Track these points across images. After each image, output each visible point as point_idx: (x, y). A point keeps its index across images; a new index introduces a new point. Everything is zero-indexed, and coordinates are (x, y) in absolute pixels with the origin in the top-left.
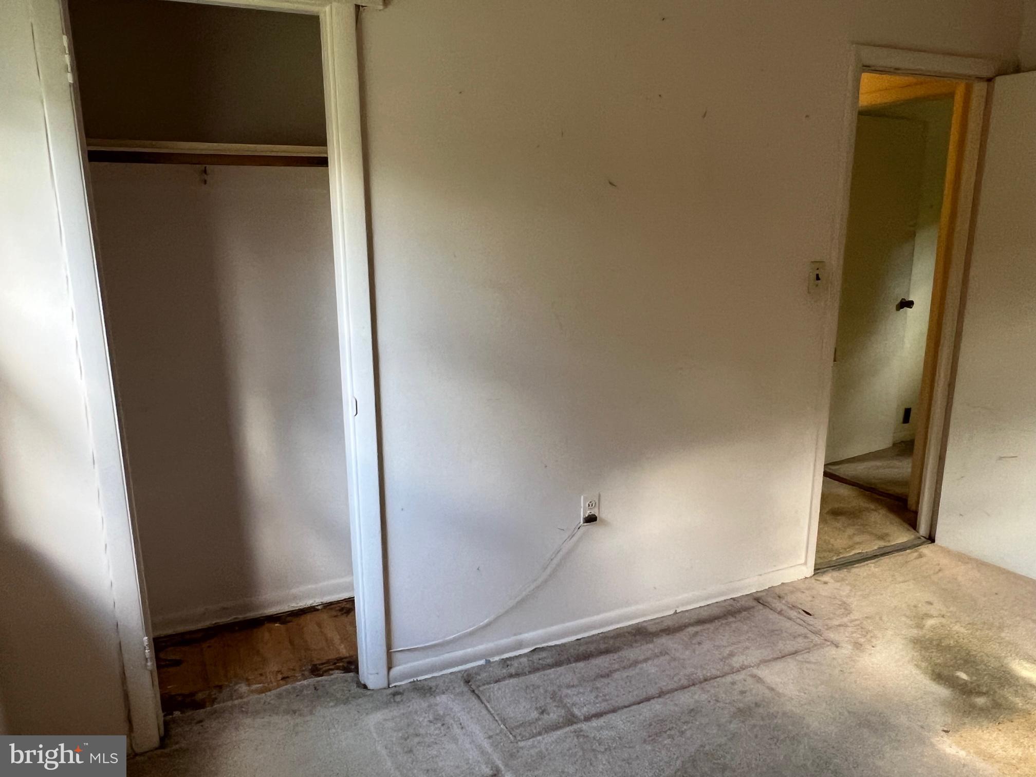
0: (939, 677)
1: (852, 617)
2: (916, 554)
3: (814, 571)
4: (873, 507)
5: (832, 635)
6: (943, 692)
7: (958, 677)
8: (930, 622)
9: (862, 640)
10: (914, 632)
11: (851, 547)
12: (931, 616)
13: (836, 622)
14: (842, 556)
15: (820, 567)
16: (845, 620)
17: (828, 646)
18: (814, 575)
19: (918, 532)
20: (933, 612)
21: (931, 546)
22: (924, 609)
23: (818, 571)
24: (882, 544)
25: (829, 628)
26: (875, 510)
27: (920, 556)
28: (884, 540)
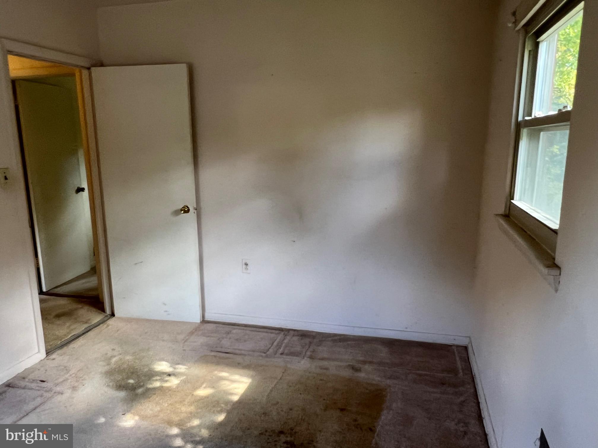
0: (120, 387)
1: (71, 373)
2: (105, 326)
3: (46, 355)
4: (80, 306)
5: (58, 389)
6: (122, 394)
7: (129, 383)
8: (114, 360)
9: (76, 384)
10: (107, 368)
11: (69, 333)
12: (115, 356)
13: (61, 380)
14: (63, 340)
15: (49, 351)
16: (67, 376)
17: (56, 395)
18: (47, 357)
19: (106, 313)
20: (115, 353)
21: (114, 318)
22: (110, 354)
23: (49, 354)
24: (86, 326)
25: (57, 385)
26: (82, 308)
27: (108, 326)
28: (88, 323)
